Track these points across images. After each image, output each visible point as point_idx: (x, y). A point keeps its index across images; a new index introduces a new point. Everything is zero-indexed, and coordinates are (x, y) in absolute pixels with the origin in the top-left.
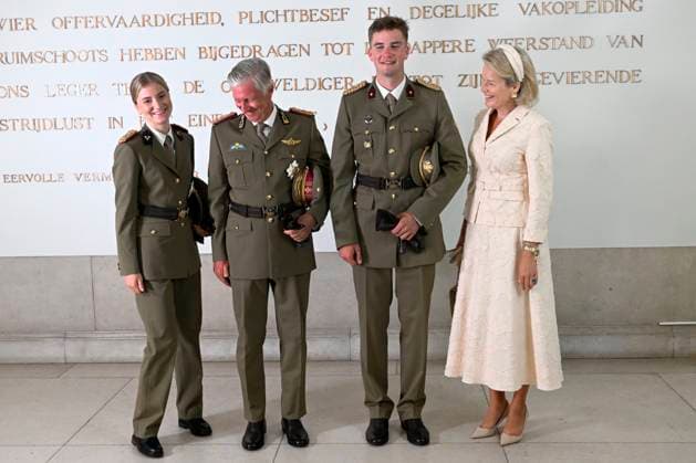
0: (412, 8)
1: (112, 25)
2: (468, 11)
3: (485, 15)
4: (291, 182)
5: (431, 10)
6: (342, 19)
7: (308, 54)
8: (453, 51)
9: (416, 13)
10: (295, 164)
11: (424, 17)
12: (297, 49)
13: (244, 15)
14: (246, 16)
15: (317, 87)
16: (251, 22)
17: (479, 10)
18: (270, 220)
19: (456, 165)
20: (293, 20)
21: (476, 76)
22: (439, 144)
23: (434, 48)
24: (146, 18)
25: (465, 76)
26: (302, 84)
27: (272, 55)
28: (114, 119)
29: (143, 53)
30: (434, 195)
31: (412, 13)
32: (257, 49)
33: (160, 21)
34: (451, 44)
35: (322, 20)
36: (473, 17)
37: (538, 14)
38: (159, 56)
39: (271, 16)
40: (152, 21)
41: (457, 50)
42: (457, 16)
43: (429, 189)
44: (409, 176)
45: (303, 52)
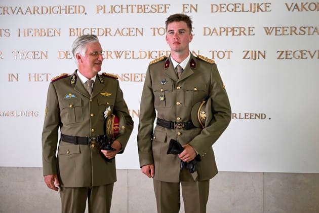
0: (212, 5)
1: (13, 13)
2: (251, 8)
3: (262, 11)
4: (106, 121)
5: (226, 7)
6: (166, 12)
7: (142, 34)
8: (240, 35)
9: (215, 8)
10: (109, 109)
11: (221, 11)
12: (135, 31)
13: (100, 8)
14: (101, 9)
15: (147, 57)
16: (104, 12)
17: (258, 7)
18: (93, 146)
19: (223, 114)
20: (132, 12)
21: (255, 52)
22: (212, 100)
23: (227, 32)
24: (36, 9)
25: (248, 52)
26: (137, 55)
27: (118, 35)
28: (12, 75)
29: (33, 32)
30: (208, 134)
31: (212, 8)
32: (108, 30)
33: (45, 10)
34: (238, 30)
35: (151, 12)
36: (254, 12)
37: (299, 10)
38: (43, 34)
39: (118, 9)
40: (40, 11)
41: (242, 33)
42: (243, 11)
43: (204, 130)
44: (190, 121)
45: (138, 33)
